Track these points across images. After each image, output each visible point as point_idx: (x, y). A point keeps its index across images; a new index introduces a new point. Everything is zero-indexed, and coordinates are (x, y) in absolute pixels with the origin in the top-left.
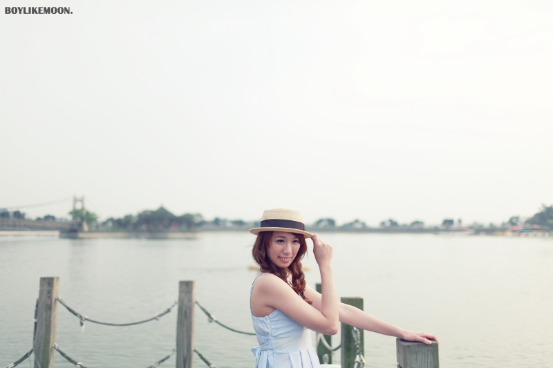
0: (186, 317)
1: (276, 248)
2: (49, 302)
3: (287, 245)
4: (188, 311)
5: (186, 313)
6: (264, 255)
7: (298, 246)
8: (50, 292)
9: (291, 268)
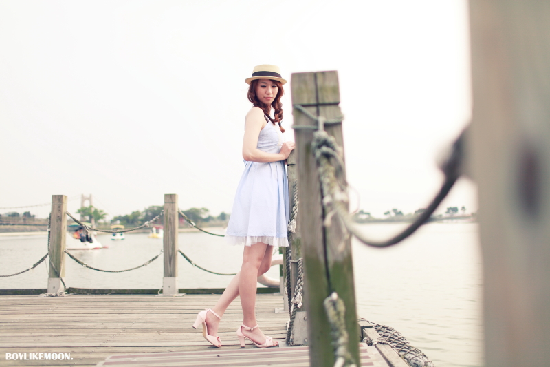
0: (170, 223)
1: (261, 91)
2: (59, 214)
3: (268, 89)
4: (172, 218)
5: (170, 219)
6: (254, 96)
7: (277, 89)
8: (60, 207)
9: (273, 104)
